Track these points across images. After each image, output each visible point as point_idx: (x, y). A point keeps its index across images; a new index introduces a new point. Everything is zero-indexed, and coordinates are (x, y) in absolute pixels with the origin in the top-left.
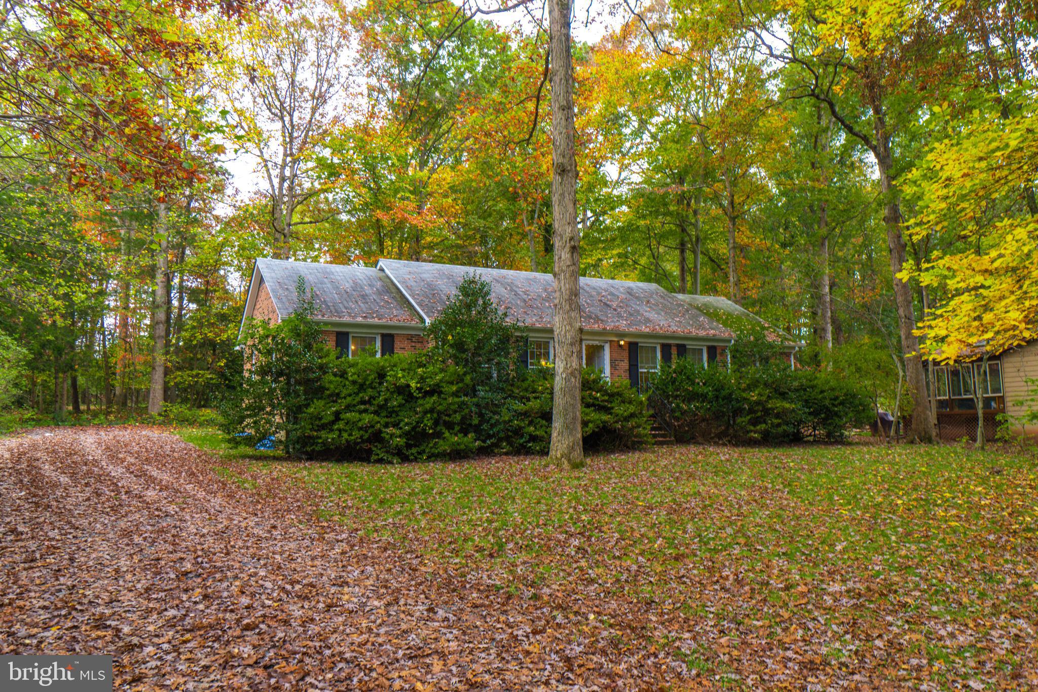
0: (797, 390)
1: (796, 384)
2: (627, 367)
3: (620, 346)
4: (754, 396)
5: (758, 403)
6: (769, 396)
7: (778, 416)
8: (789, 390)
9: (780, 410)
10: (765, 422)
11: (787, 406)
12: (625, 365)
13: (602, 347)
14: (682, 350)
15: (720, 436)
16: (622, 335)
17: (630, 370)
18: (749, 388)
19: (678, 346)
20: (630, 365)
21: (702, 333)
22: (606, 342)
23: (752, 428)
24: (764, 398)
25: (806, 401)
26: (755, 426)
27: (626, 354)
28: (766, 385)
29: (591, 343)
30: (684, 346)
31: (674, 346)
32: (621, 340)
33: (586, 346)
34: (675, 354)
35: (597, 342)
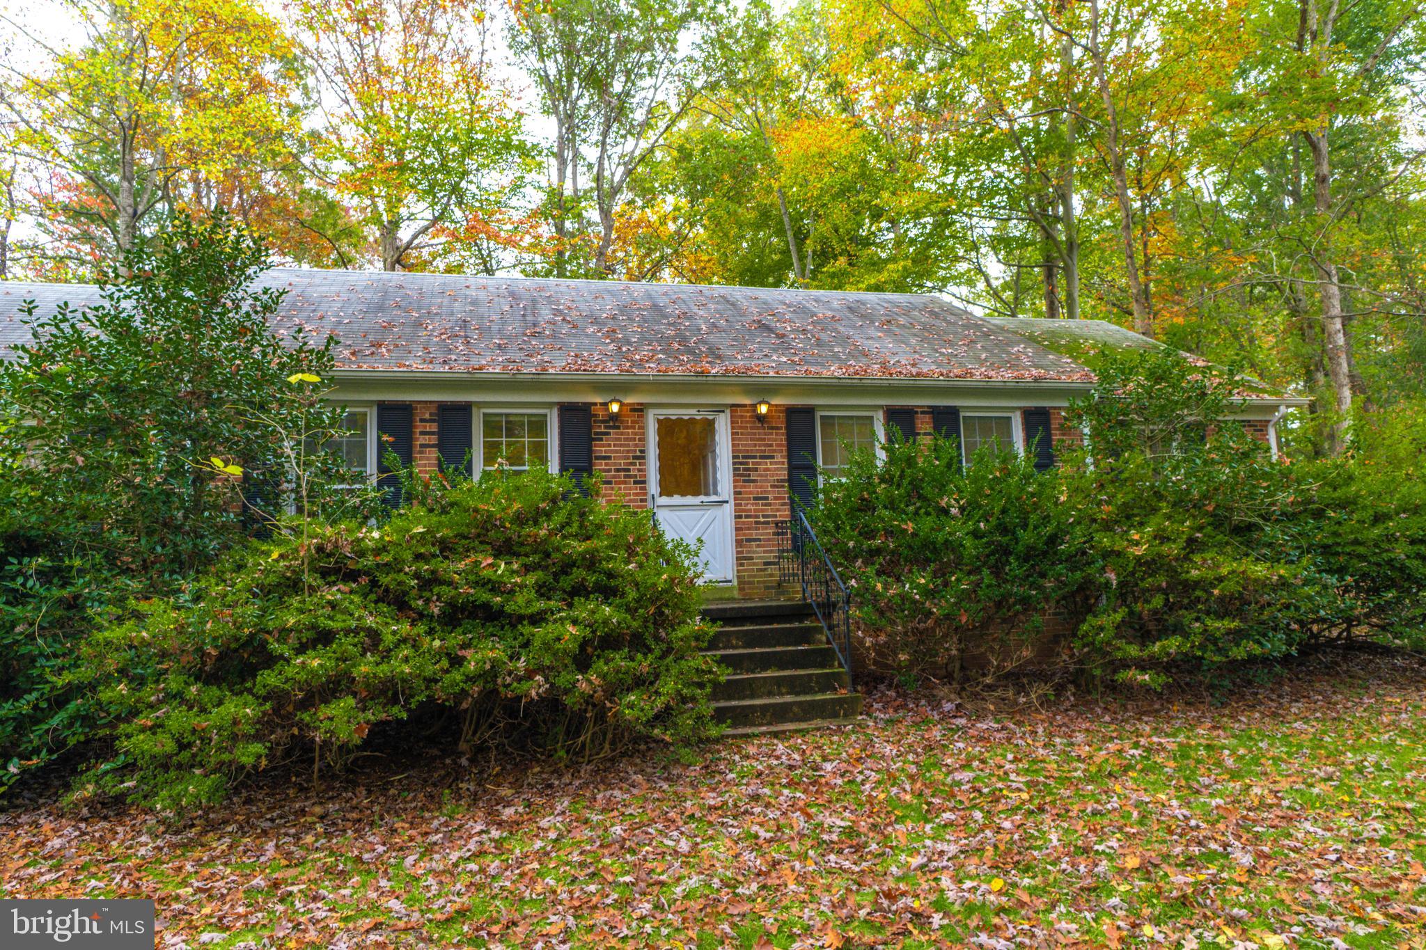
0: (1289, 517)
1: (1286, 497)
2: (784, 474)
3: (761, 419)
4: (1139, 543)
5: (1151, 565)
6: (1191, 541)
7: (1226, 607)
8: (1266, 518)
9: (1231, 586)
10: (1178, 629)
11: (1260, 570)
12: (777, 467)
13: (709, 426)
14: (946, 420)
15: (1017, 679)
16: (764, 389)
17: (791, 480)
18: (1128, 516)
19: (935, 412)
20: (792, 469)
21: (1005, 375)
22: (720, 409)
23: (1133, 651)
24: (1174, 549)
25: (1326, 549)
26: (1143, 645)
27: (778, 439)
28: (1181, 503)
29: (673, 413)
30: (953, 412)
31: (922, 413)
32: (760, 403)
33: (659, 421)
34: (925, 434)
35: (693, 411)
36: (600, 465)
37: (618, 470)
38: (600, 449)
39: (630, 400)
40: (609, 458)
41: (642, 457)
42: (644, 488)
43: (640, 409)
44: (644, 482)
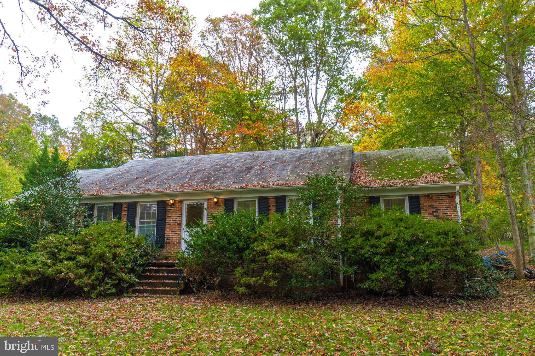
13: (202, 205)
16: (216, 194)
19: (277, 198)
22: (205, 200)
30: (283, 197)
31: (272, 198)
32: (214, 198)
33: (188, 205)
34: (273, 206)
35: (197, 201)
36: (168, 219)
37: (173, 220)
38: (168, 214)
39: (178, 199)
40: (171, 217)
41: (181, 216)
42: (181, 226)
43: (181, 202)
44: (181, 224)
